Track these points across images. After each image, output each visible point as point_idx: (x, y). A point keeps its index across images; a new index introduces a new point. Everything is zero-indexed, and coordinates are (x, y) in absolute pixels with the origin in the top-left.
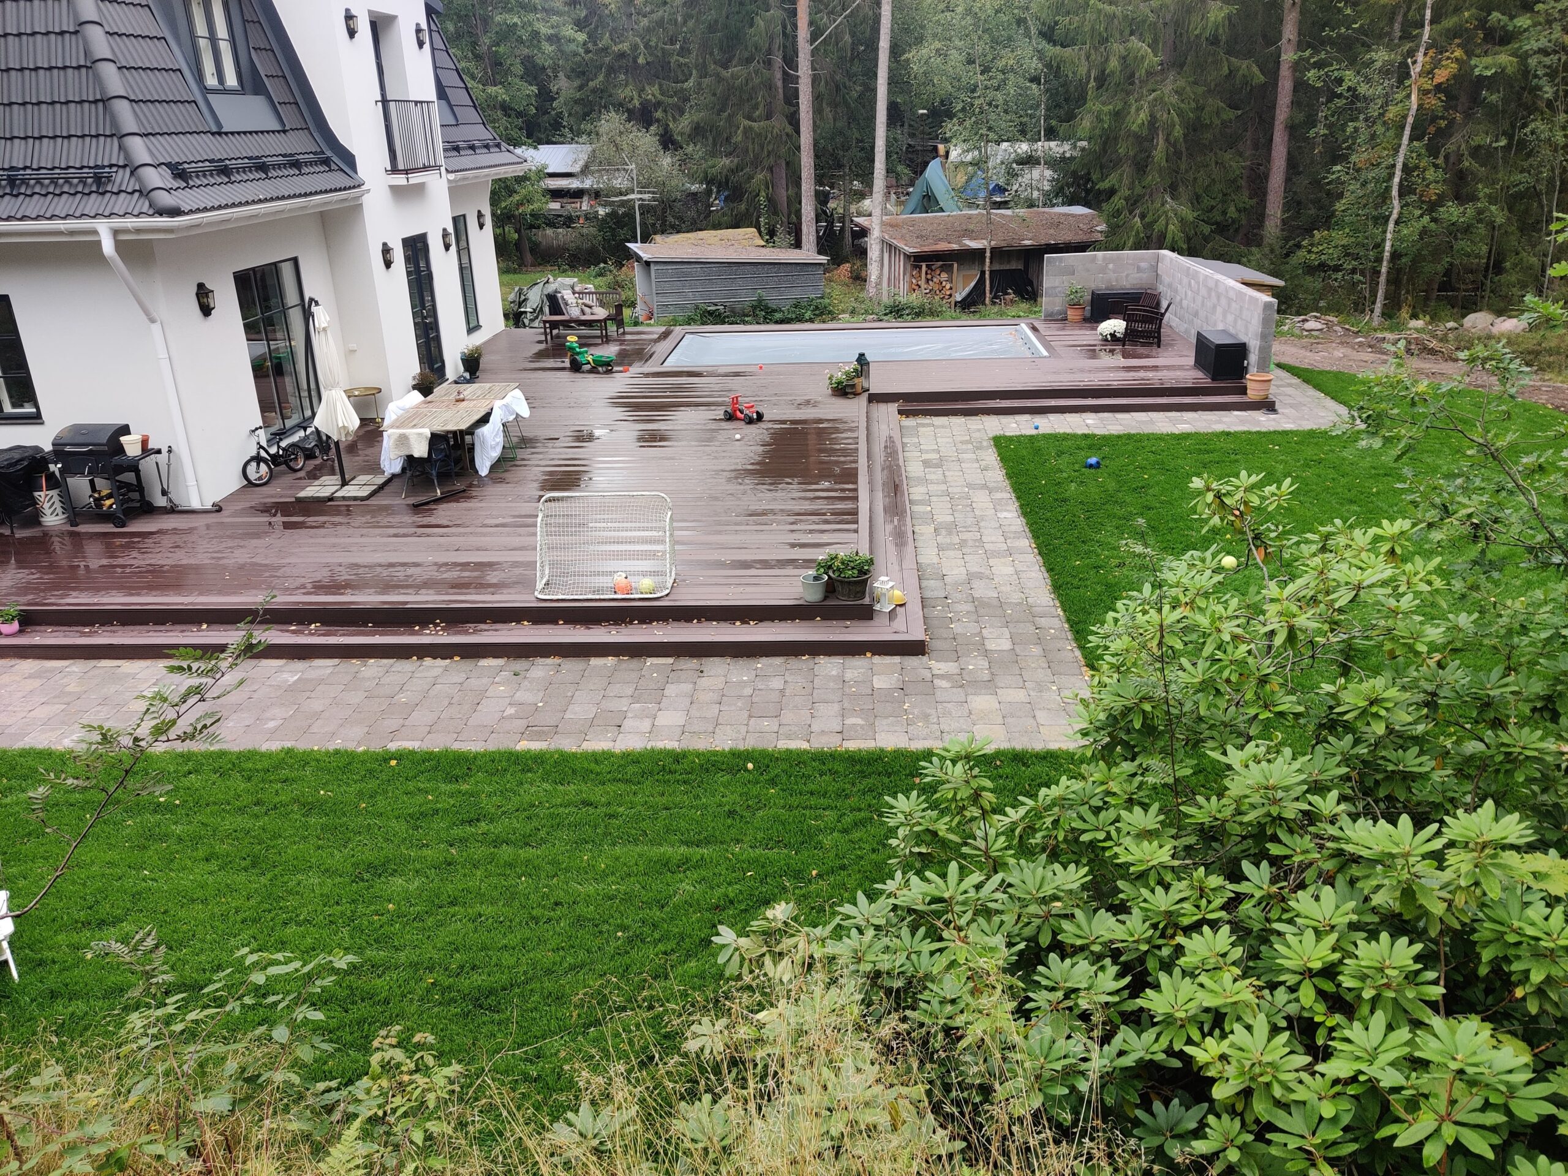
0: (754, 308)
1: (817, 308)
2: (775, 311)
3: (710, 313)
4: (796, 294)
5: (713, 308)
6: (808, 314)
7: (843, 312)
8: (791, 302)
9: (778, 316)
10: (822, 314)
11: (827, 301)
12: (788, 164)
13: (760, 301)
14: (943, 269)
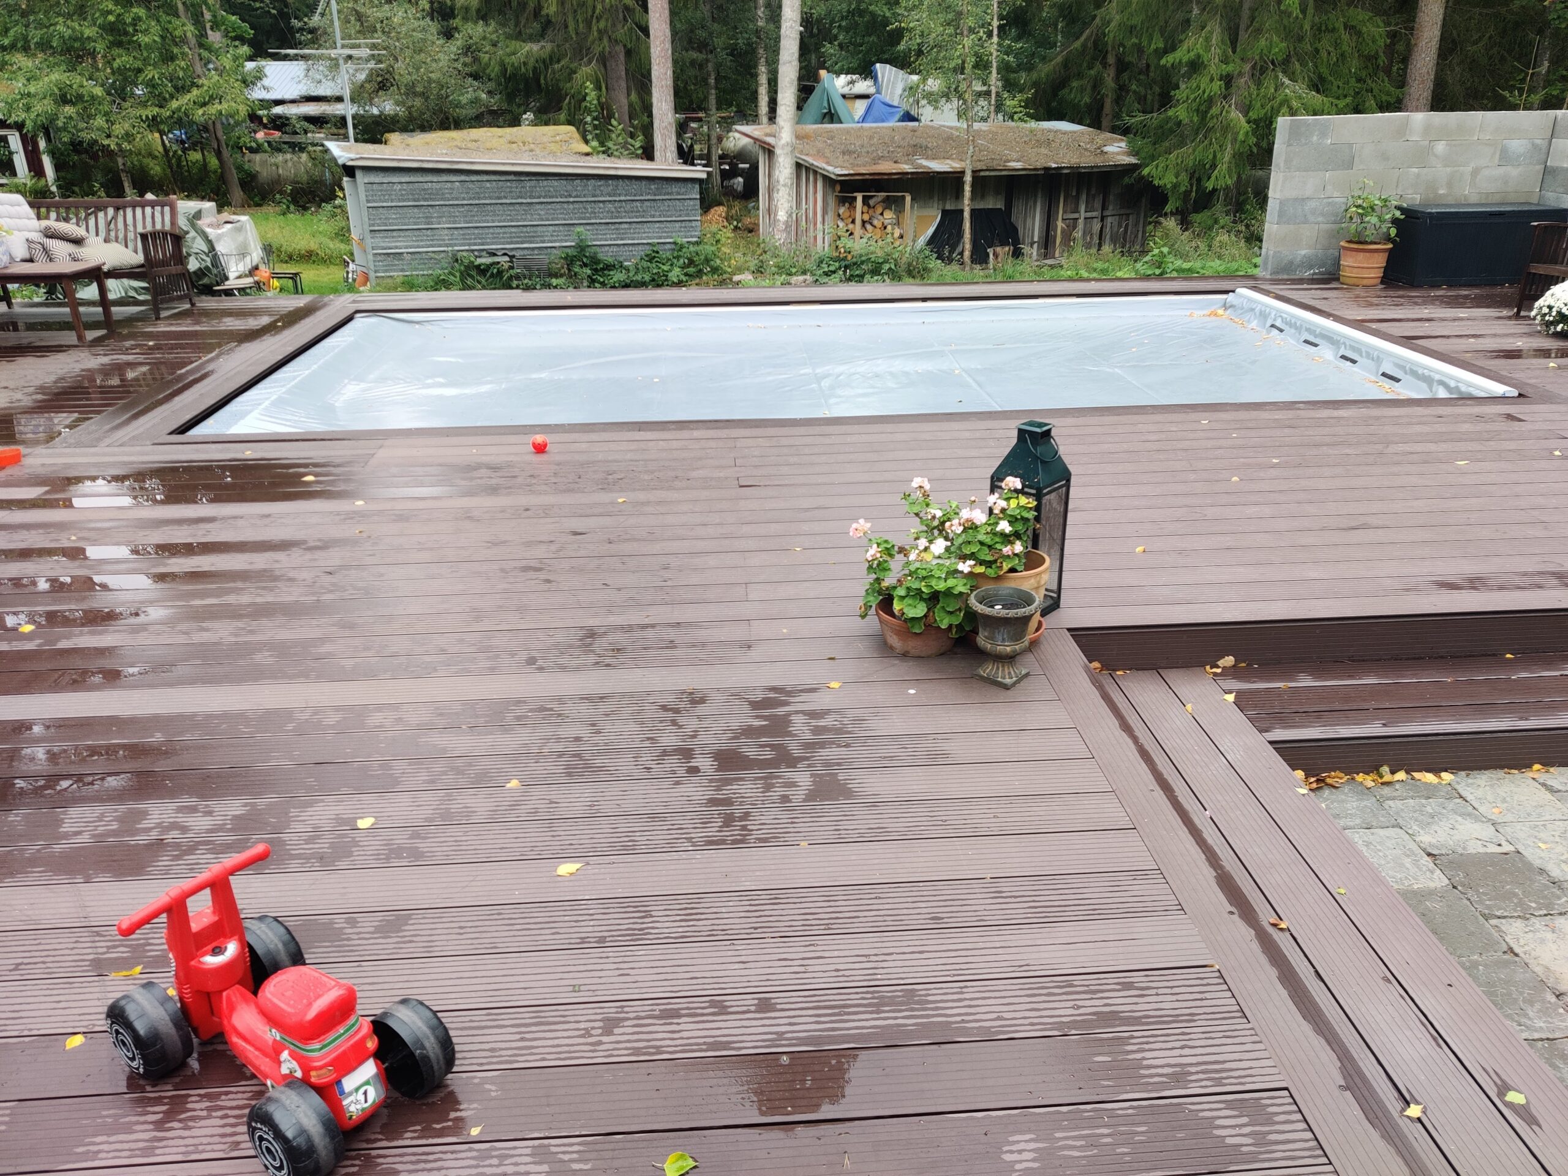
0: (570, 261)
1: (691, 262)
2: (609, 267)
3: (482, 270)
4: (651, 236)
5: (486, 260)
6: (675, 274)
7: (740, 270)
8: (641, 252)
9: (618, 276)
10: (700, 273)
11: (709, 249)
12: (629, 53)
13: (581, 248)
14: (888, 203)
